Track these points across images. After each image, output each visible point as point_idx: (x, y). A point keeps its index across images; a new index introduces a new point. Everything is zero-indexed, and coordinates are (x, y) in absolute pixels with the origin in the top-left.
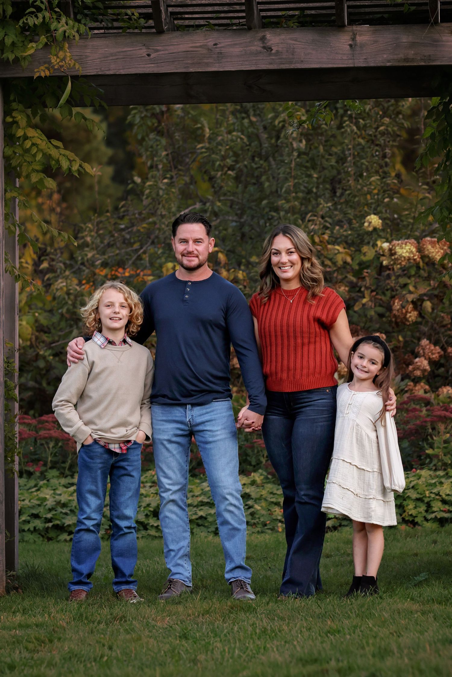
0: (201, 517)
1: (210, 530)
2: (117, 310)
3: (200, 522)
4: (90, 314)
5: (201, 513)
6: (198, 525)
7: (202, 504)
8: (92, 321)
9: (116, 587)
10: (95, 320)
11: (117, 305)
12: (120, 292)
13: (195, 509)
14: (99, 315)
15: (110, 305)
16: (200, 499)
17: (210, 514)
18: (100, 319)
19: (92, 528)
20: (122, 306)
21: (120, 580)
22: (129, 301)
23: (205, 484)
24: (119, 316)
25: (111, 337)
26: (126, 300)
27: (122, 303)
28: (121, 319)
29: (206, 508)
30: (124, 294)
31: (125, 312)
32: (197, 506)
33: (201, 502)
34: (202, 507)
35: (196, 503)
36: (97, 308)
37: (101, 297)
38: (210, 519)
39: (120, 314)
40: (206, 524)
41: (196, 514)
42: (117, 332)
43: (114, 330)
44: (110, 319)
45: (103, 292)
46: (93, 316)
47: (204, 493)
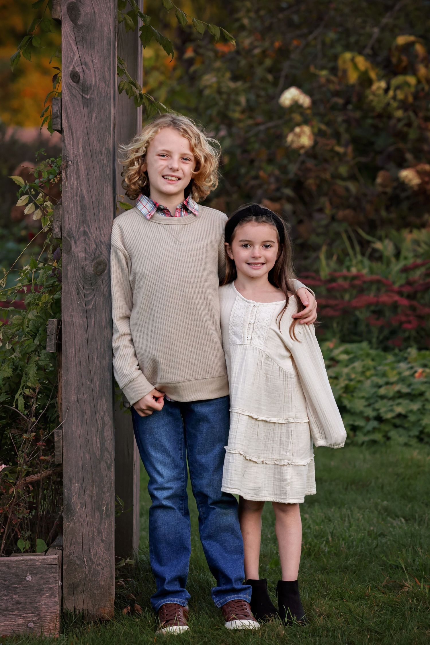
0: (399, 415)
1: (412, 433)
2: (176, 166)
3: (397, 421)
4: (132, 164)
5: (399, 410)
6: (396, 426)
7: (400, 395)
8: (134, 174)
9: (218, 599)
10: (139, 172)
11: (176, 157)
12: (183, 136)
13: (391, 403)
14: (146, 166)
15: (166, 155)
16: (397, 388)
17: (411, 411)
18: (146, 173)
19: (165, 503)
20: (184, 158)
21: (223, 587)
22: (197, 151)
23: (403, 365)
24: (179, 174)
25: (163, 203)
26: (192, 150)
27: (185, 154)
28: (179, 179)
29: (405, 402)
30: (189, 139)
31: (188, 168)
32: (393, 398)
33: (399, 392)
34: (400, 401)
35: (391, 394)
36: (144, 156)
37: (152, 139)
38: (412, 418)
39: (180, 171)
40: (406, 425)
41: (392, 411)
42: (173, 197)
43: (168, 195)
44: (163, 177)
45: (156, 132)
46: (137, 166)
47: (402, 380)
